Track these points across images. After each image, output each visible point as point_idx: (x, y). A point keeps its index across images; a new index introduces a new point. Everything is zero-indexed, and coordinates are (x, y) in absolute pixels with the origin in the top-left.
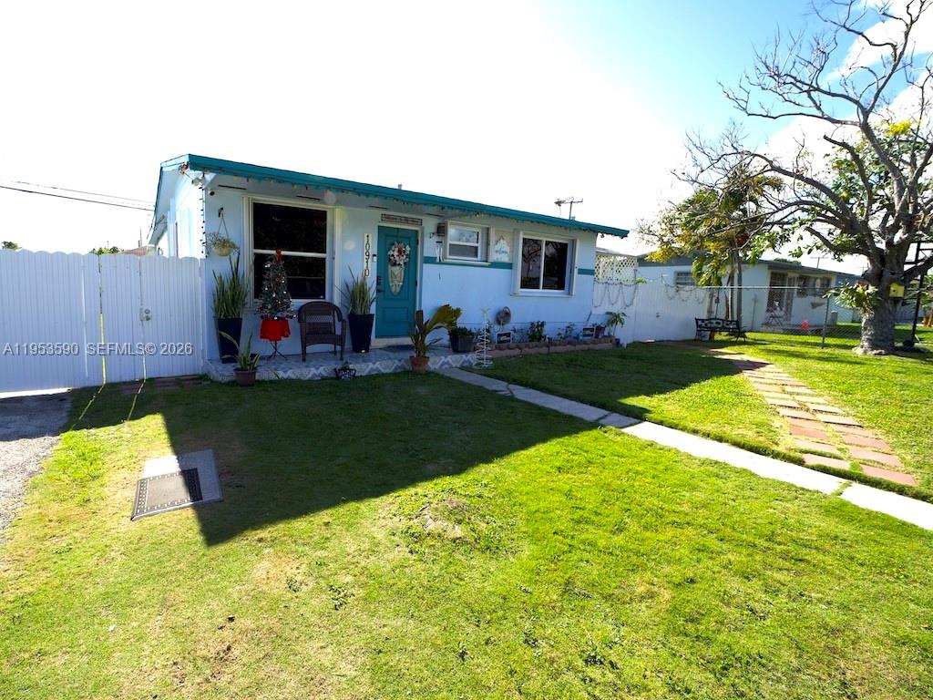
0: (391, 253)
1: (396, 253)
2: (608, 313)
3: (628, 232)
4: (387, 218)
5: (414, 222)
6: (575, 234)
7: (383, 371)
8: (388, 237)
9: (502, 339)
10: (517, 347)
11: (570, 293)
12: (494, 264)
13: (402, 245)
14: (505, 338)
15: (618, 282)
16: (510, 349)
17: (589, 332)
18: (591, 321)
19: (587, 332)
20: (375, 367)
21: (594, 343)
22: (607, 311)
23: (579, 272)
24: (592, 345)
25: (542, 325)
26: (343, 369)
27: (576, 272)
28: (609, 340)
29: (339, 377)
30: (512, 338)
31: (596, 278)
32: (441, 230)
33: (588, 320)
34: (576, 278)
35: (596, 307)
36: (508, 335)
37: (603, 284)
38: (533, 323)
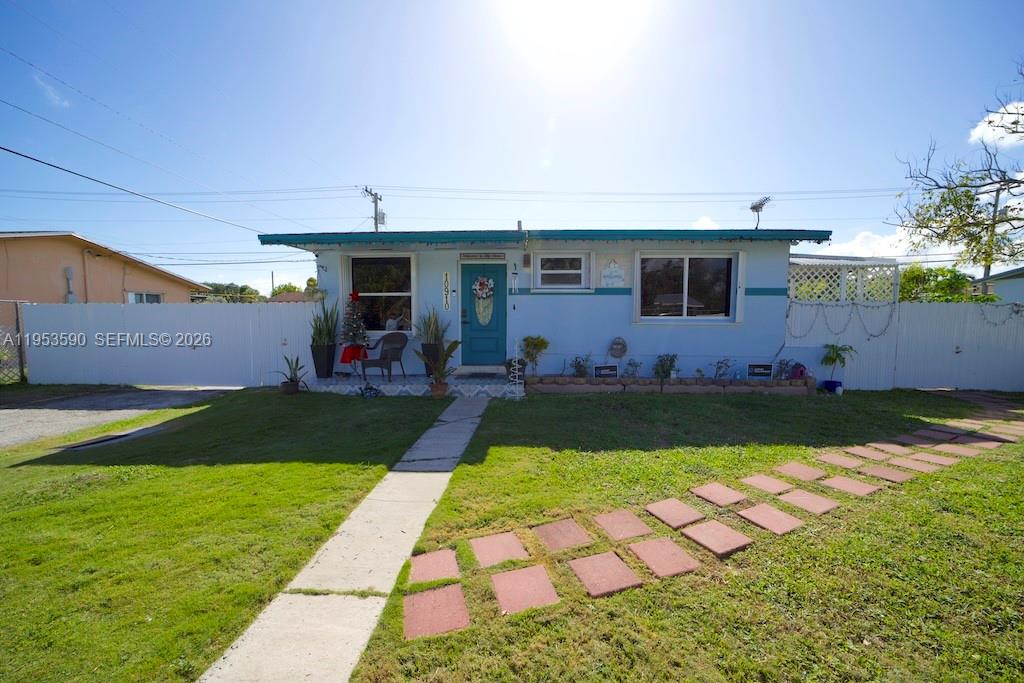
0: (474, 287)
1: (478, 287)
2: (827, 346)
3: (830, 233)
4: (467, 256)
5: (496, 256)
6: (737, 245)
7: (412, 393)
8: (469, 273)
9: (603, 373)
10: (619, 382)
11: (734, 320)
12: (600, 291)
13: (485, 279)
14: (607, 372)
15: (848, 302)
16: (607, 384)
17: (762, 370)
18: (782, 356)
19: (757, 370)
20: (404, 389)
21: (766, 385)
22: (825, 343)
23: (749, 292)
24: (762, 387)
25: (672, 359)
26: (366, 389)
27: (741, 293)
28: (800, 382)
29: (363, 395)
30: (620, 372)
31: (794, 299)
32: (527, 261)
33: (777, 355)
34: (740, 300)
35: (797, 338)
36: (613, 368)
37: (812, 306)
38: (660, 356)
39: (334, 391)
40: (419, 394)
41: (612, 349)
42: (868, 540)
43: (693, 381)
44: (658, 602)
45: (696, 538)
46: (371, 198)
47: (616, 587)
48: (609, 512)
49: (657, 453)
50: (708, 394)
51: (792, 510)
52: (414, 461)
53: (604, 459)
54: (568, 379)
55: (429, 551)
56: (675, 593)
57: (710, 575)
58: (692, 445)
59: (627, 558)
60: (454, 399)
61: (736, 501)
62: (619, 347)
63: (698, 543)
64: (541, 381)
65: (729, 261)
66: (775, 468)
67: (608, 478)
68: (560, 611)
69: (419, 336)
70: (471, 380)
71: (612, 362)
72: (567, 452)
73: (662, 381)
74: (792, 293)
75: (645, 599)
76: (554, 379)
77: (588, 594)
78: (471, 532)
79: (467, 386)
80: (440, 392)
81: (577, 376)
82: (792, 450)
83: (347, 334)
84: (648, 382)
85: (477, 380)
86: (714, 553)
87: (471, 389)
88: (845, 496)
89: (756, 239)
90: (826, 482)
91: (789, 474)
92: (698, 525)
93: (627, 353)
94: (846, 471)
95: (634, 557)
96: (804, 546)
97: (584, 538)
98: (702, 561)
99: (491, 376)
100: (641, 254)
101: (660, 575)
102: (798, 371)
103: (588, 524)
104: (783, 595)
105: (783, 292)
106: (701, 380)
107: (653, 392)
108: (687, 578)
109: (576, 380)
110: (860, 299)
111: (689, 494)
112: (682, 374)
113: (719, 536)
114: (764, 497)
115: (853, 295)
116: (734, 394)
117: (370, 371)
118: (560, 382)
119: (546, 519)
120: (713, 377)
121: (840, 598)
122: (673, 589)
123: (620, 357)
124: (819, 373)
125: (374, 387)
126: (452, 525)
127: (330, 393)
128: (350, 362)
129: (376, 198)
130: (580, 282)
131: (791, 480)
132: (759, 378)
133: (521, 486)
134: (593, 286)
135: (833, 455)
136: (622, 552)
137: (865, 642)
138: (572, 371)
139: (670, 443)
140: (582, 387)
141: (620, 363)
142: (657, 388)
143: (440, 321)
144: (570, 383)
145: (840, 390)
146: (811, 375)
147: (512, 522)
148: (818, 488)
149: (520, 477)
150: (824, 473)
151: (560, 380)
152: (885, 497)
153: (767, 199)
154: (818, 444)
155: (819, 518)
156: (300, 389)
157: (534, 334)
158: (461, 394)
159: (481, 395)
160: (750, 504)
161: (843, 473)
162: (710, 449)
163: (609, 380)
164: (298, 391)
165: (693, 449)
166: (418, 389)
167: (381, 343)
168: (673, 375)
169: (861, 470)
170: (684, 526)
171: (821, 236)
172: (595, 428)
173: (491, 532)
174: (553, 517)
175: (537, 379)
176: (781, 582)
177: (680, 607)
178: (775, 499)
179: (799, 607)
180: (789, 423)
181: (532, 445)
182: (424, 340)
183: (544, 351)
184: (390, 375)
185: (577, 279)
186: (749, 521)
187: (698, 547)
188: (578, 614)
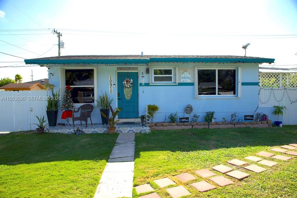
0: (123, 83)
1: (125, 83)
2: (275, 107)
3: (274, 60)
4: (120, 69)
5: (133, 69)
6: (237, 64)
7: (98, 132)
8: (121, 77)
9: (184, 121)
10: (190, 125)
11: (237, 97)
12: (180, 84)
13: (129, 79)
14: (185, 120)
15: (282, 88)
16: (185, 126)
17: (249, 118)
18: (257, 112)
19: (248, 118)
20: (94, 130)
21: (251, 124)
22: (274, 105)
23: (243, 84)
24: (250, 125)
25: (212, 114)
26: (77, 131)
27: (240, 84)
28: (265, 122)
29: (75, 133)
30: (190, 120)
31: (261, 87)
32: (148, 71)
33: (256, 111)
34: (240, 88)
35: (263, 103)
36: (187, 118)
37: (269, 90)
38: (207, 113)
39: (61, 132)
40: (102, 132)
41: (186, 110)
42: (286, 172)
43: (222, 123)
44: (222, 192)
45: (231, 175)
46: (56, 35)
47: (208, 189)
48: (200, 170)
49: (212, 151)
50: (228, 128)
51: (262, 166)
52: (115, 158)
53: (192, 154)
54: (168, 124)
55: (140, 185)
56: (227, 189)
57: (237, 185)
58: (225, 147)
59: (209, 182)
60: (119, 134)
61: (243, 164)
62: (189, 109)
63: (232, 177)
64: (156, 125)
65: (235, 71)
66: (256, 154)
67: (196, 160)
68: (192, 196)
69: (98, 105)
70: (124, 126)
71: (187, 116)
72: (177, 152)
73: (209, 123)
74: (260, 84)
75: (218, 191)
76: (162, 124)
77: (200, 192)
78: (153, 178)
79: (124, 128)
80: (112, 131)
81: (171, 122)
82: (262, 147)
83: (65, 105)
84: (203, 124)
85: (127, 125)
86: (238, 179)
87: (125, 130)
88: (280, 161)
89: (245, 62)
90: (274, 157)
91: (261, 155)
92: (231, 172)
93: (193, 111)
94: (281, 153)
95: (212, 182)
96: (266, 176)
97: (193, 178)
98: (234, 181)
99: (133, 123)
100: (198, 68)
101: (221, 185)
102: (264, 118)
103: (194, 174)
104: (260, 188)
105: (257, 84)
106: (224, 122)
107: (205, 128)
108: (230, 186)
109: (171, 124)
110: (288, 87)
111: (227, 163)
112: (217, 120)
113: (239, 174)
114: (253, 163)
115: (284, 85)
116: (239, 128)
117: (76, 122)
118: (164, 125)
119: (178, 173)
120: (230, 121)
121: (277, 187)
122: (226, 189)
123: (190, 113)
124: (272, 118)
125: (81, 130)
126: (144, 177)
127: (59, 133)
128: (66, 119)
129: (59, 35)
130: (171, 80)
131: (262, 157)
132: (249, 121)
133: (165, 164)
134: (177, 82)
135: (277, 149)
136: (208, 180)
137: (283, 196)
138: (169, 120)
139: (216, 147)
140: (175, 127)
141: (190, 116)
142: (207, 127)
143: (108, 98)
144: (169, 125)
145: (281, 125)
146: (269, 119)
147: (166, 174)
148: (271, 159)
149: (163, 161)
150: (273, 154)
151: (164, 124)
152: (293, 160)
153: (249, 44)
154: (272, 145)
155: (271, 168)
156: (45, 132)
157: (152, 104)
158: (121, 131)
159: (130, 132)
160: (248, 165)
161: (280, 154)
162: (232, 148)
163: (186, 123)
164: (43, 133)
165: (226, 149)
166: (101, 130)
167: (81, 109)
168: (213, 121)
169: (286, 153)
170: (227, 172)
171: (271, 61)
172: (185, 143)
173: (160, 178)
174: (180, 172)
175: (154, 124)
176: (259, 185)
177: (229, 193)
178: (256, 163)
179: (265, 190)
180: (261, 138)
181: (162, 150)
182: (101, 108)
183: (156, 112)
184: (86, 124)
185: (170, 79)
186: (248, 170)
187: (232, 178)
188: (198, 196)
